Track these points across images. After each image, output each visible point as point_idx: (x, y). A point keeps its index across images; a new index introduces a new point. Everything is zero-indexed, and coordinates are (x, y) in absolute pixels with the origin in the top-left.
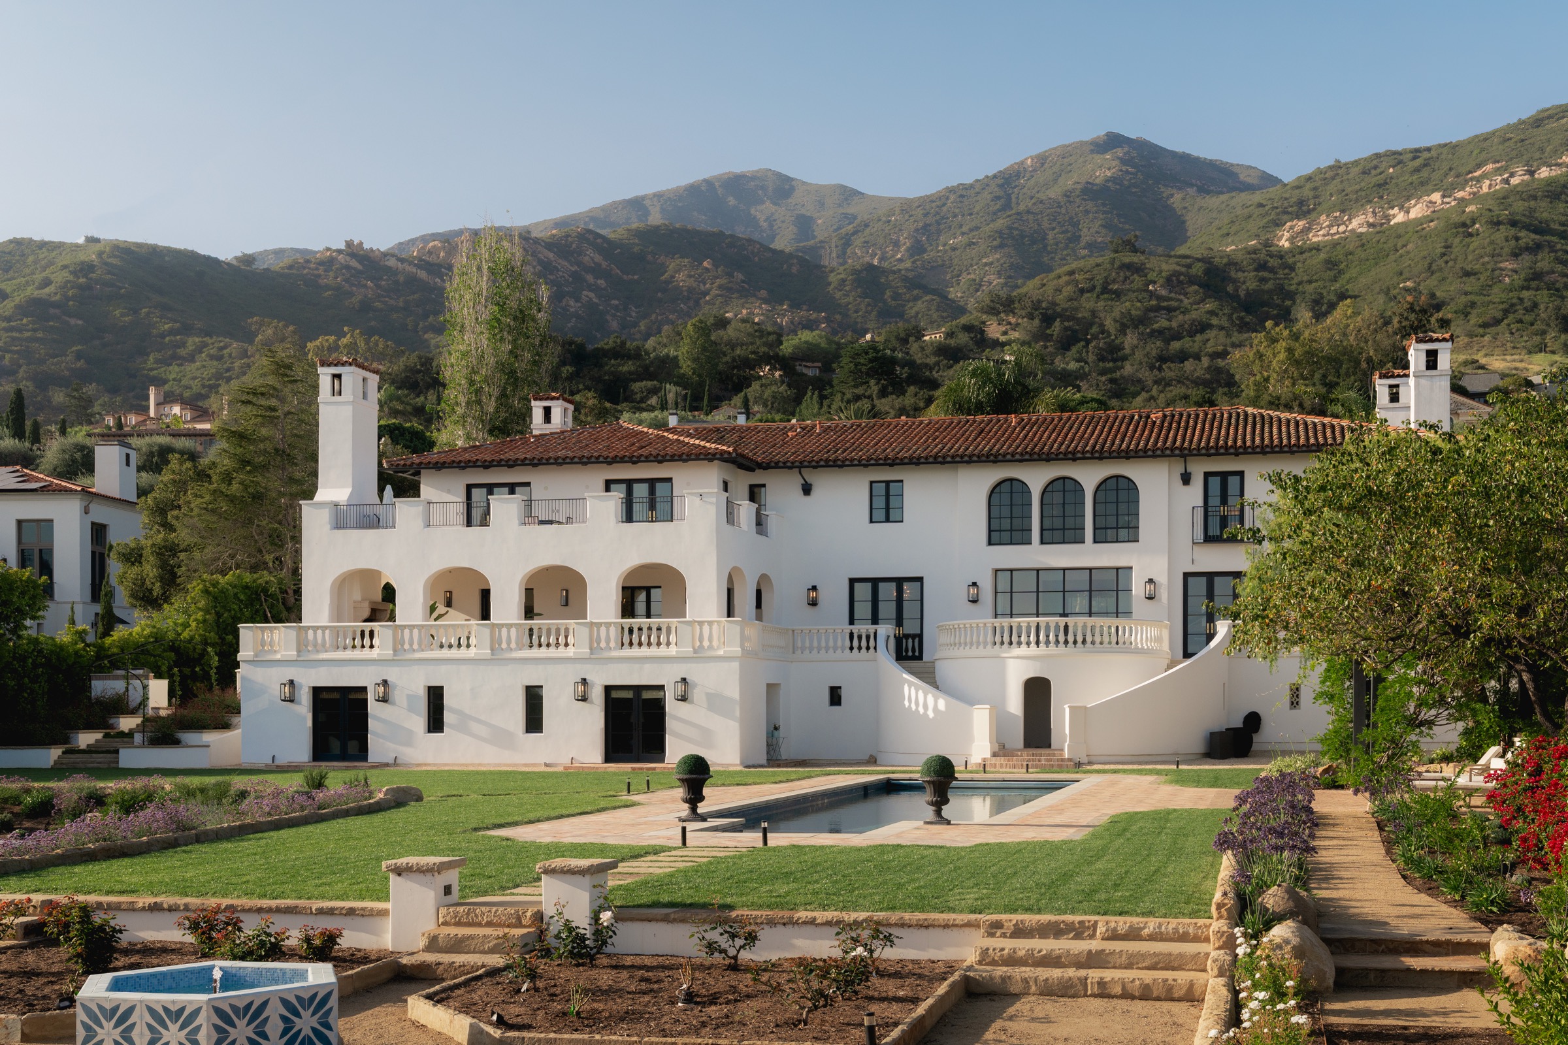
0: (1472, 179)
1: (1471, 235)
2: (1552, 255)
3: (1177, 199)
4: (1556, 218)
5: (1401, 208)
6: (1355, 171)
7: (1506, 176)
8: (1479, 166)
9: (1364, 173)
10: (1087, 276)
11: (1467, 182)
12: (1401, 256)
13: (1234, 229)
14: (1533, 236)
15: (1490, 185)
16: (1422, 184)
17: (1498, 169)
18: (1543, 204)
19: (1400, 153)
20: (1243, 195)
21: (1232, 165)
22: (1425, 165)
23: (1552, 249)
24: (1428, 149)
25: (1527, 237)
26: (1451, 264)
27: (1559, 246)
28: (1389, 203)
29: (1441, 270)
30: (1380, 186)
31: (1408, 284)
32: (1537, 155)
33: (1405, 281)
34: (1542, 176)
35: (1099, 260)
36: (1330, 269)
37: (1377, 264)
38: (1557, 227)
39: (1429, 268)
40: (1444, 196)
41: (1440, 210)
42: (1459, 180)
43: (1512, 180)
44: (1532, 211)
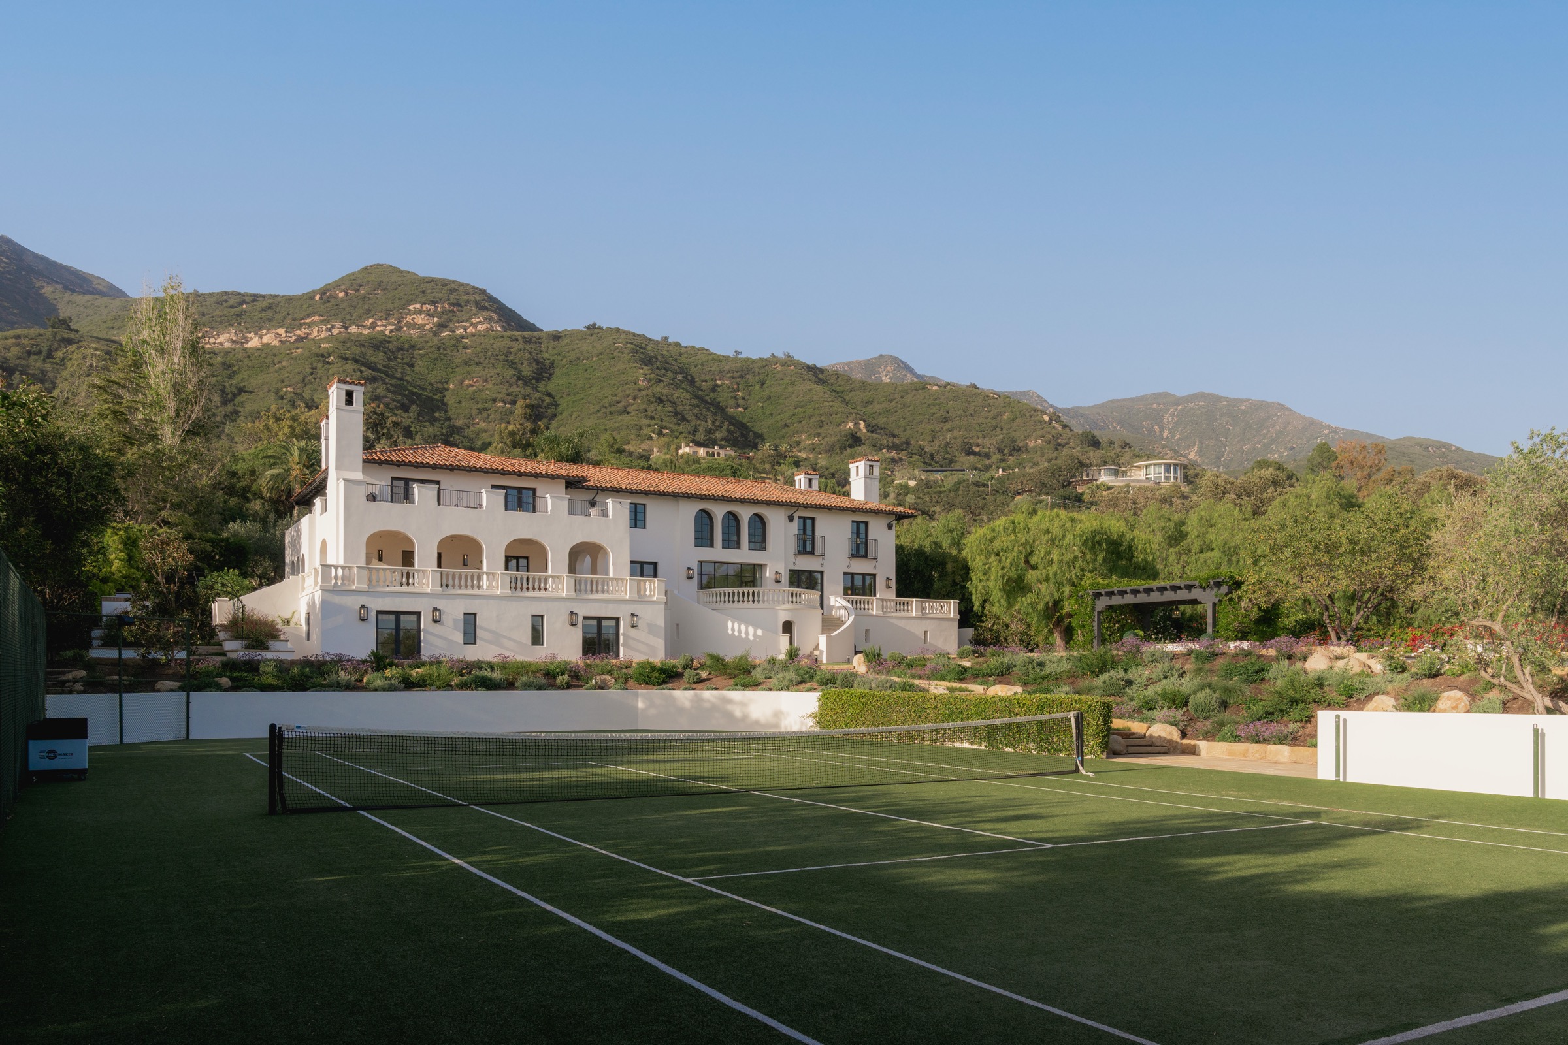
0: (305, 324)
1: (328, 363)
2: (384, 386)
3: (47, 290)
4: (380, 362)
5: (256, 334)
6: (210, 301)
7: (329, 326)
8: (309, 316)
9: (218, 303)
10: (33, 342)
11: (301, 325)
12: (280, 369)
13: (117, 324)
14: (370, 372)
15: (318, 331)
16: (269, 320)
17: (323, 321)
18: (370, 351)
19: (243, 295)
20: (105, 299)
21: (84, 273)
22: (270, 308)
23: (384, 382)
24: (264, 296)
25: (368, 372)
26: (318, 380)
27: (387, 381)
28: (246, 328)
29: (311, 383)
30: (237, 315)
31: (289, 389)
32: (348, 317)
33: (287, 386)
34: (353, 331)
35: (42, 331)
36: (227, 370)
37: (261, 371)
38: (381, 368)
39: (304, 381)
40: (287, 332)
41: (287, 341)
42: (296, 322)
43: (333, 330)
44: (364, 354)
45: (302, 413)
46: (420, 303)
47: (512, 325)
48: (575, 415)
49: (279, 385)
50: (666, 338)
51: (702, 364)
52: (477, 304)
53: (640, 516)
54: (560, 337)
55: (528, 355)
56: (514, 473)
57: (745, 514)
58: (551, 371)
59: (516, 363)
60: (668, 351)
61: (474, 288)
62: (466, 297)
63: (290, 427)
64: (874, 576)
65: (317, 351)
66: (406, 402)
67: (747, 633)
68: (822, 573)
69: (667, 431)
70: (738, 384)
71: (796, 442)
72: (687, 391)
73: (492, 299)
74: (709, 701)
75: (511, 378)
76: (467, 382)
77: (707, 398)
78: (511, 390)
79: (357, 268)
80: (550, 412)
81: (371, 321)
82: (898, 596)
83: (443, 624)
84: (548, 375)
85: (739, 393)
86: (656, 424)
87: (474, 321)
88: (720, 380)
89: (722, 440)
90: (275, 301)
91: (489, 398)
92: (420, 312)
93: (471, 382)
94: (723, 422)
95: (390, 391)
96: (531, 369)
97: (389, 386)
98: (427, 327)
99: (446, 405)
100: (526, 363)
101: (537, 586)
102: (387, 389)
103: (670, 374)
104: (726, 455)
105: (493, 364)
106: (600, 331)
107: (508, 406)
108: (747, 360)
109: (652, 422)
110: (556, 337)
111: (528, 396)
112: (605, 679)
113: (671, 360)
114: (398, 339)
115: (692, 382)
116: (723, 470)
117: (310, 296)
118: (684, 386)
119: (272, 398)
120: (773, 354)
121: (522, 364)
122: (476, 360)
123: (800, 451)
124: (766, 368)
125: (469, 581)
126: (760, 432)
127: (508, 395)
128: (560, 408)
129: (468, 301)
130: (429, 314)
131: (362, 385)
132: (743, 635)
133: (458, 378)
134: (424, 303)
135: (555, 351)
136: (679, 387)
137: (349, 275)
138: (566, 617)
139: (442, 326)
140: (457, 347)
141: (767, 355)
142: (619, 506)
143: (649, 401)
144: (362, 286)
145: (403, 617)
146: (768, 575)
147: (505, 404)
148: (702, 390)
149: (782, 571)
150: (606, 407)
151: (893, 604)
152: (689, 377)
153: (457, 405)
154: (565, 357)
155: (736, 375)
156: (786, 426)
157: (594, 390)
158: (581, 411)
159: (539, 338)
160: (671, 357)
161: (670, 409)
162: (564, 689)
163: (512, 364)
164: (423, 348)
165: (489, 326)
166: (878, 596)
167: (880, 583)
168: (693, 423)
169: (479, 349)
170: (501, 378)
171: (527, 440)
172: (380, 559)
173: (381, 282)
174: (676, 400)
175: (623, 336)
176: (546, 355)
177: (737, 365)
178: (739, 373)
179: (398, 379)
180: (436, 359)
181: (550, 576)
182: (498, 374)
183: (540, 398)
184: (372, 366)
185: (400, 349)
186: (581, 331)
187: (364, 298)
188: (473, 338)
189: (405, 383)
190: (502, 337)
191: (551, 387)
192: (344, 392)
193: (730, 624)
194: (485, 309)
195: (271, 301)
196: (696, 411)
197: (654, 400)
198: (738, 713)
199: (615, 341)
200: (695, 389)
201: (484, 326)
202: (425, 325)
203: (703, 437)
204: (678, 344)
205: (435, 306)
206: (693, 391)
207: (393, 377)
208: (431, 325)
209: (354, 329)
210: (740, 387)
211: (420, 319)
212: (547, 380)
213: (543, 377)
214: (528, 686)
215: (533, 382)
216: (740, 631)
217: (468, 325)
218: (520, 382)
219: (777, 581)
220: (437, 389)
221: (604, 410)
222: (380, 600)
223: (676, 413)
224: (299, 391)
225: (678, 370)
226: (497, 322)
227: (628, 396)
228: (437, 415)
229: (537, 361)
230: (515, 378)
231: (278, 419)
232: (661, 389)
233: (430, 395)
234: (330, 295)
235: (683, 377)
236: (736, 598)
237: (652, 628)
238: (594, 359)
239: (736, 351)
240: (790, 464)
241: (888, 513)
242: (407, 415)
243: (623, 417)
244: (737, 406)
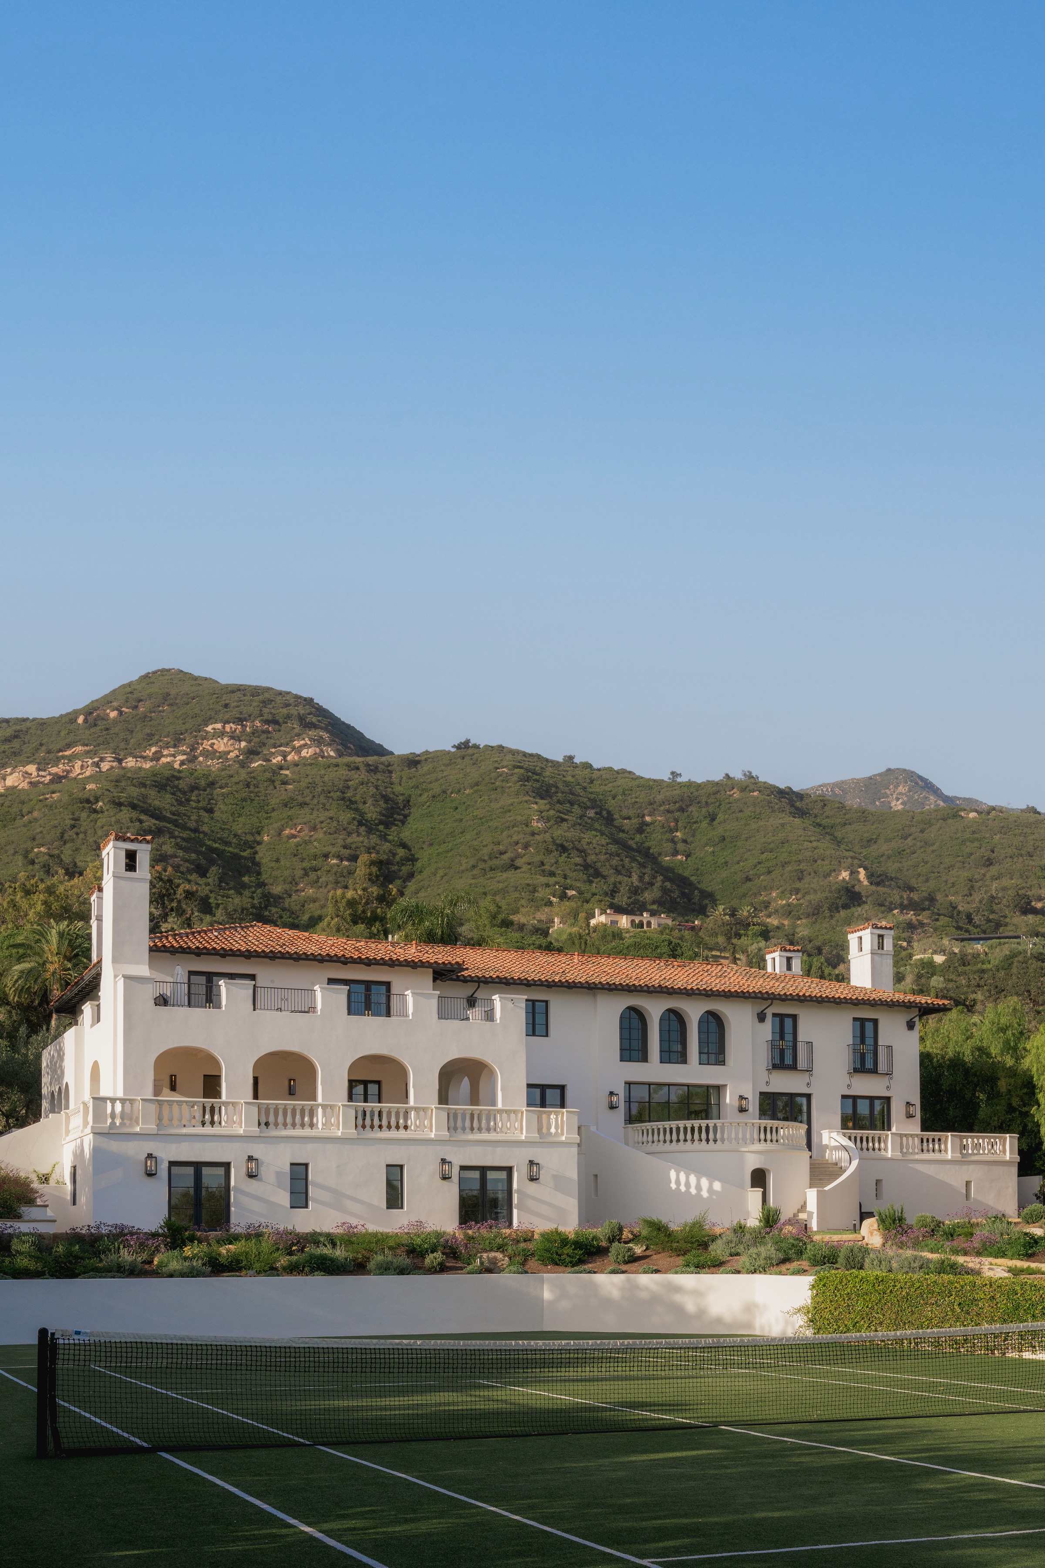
0: (63, 757)
1: (95, 811)
2: (173, 840)
4: (167, 807)
7: (96, 760)
8: (69, 746)
11: (59, 759)
12: (30, 822)
14: (154, 821)
15: (82, 766)
16: (15, 754)
17: (88, 752)
18: (152, 792)
22: (16, 737)
23: (172, 836)
25: (150, 822)
26: (81, 836)
27: (176, 833)
31: (42, 849)
32: (122, 745)
33: (39, 845)
34: (130, 765)
38: (168, 815)
39: (62, 837)
40: (39, 770)
41: (39, 782)
42: (51, 756)
43: (102, 765)
44: (145, 797)
45: (61, 882)
46: (221, 721)
47: (349, 748)
48: (441, 873)
49: (29, 844)
50: (571, 758)
51: (624, 794)
52: (301, 719)
53: (540, 1019)
54: (418, 762)
55: (372, 790)
56: (360, 961)
57: (694, 1012)
58: (406, 812)
59: (356, 802)
60: (573, 776)
61: (297, 697)
62: (285, 711)
63: (45, 903)
64: (888, 1099)
65: (80, 795)
66: (203, 862)
67: (699, 1187)
68: (808, 1096)
69: (574, 892)
70: (676, 821)
71: (764, 902)
72: (602, 834)
73: (322, 712)
74: (647, 1289)
75: (349, 823)
76: (287, 832)
77: (631, 842)
78: (349, 840)
79: (135, 677)
80: (405, 870)
81: (154, 749)
82: (924, 1129)
83: (261, 1180)
84: (401, 817)
85: (678, 834)
86: (557, 883)
87: (296, 744)
88: (649, 815)
89: (654, 903)
90: (23, 727)
91: (318, 853)
92: (222, 734)
93: (293, 831)
94: (655, 877)
95: (181, 848)
96: (378, 810)
97: (179, 840)
98: (232, 755)
99: (258, 864)
100: (370, 801)
101: (393, 1123)
102: (177, 844)
103: (577, 810)
104: (659, 925)
105: (324, 805)
106: (476, 751)
107: (346, 863)
108: (690, 784)
109: (552, 880)
110: (413, 761)
111: (374, 848)
112: (495, 1258)
113: (578, 790)
114: (192, 774)
115: (609, 819)
116: (657, 947)
117: (71, 718)
118: (597, 826)
119: (20, 863)
120: (727, 775)
121: (365, 803)
122: (300, 799)
123: (769, 916)
124: (718, 796)
125: (298, 1117)
126: (709, 889)
127: (345, 847)
128: (419, 864)
129: (288, 717)
130: (234, 737)
131: (148, 842)
132: (693, 1191)
133: (276, 826)
134: (227, 722)
135: (412, 783)
136: (590, 828)
137: (123, 686)
138: (435, 1168)
139: (252, 753)
140: (273, 781)
141: (718, 777)
142: (510, 1004)
143: (547, 850)
144: (140, 700)
145: (205, 1171)
146: (728, 1101)
147: (342, 860)
148: (623, 831)
149: (749, 1095)
150: (485, 861)
151: (917, 1141)
152: (604, 813)
153: (273, 864)
154: (426, 790)
155: (672, 807)
156: (748, 879)
157: (468, 836)
158: (450, 868)
159: (389, 765)
160: (579, 784)
161: (578, 860)
162: (435, 1272)
163: (350, 804)
164: (226, 785)
165: (318, 750)
166: (894, 1130)
167: (897, 1110)
168: (612, 880)
169: (303, 784)
170: (335, 824)
171: (374, 912)
172: (173, 1088)
173: (168, 694)
174: (586, 847)
175: (509, 757)
176: (398, 789)
177: (675, 792)
178: (677, 805)
179: (191, 830)
180: (244, 800)
181: (412, 1108)
182: (331, 818)
183: (390, 851)
184: (156, 814)
185: (194, 788)
186: (449, 752)
187: (144, 718)
188: (296, 769)
189: (202, 836)
190: (337, 765)
191: (406, 834)
192: (123, 854)
193: (673, 1174)
194: (312, 726)
195: (18, 728)
196: (615, 862)
197: (554, 848)
198: (690, 1306)
199: (496, 765)
200: (614, 830)
201: (311, 751)
202: (229, 752)
203: (625, 899)
204: (587, 766)
205: (242, 725)
206: (611, 834)
207: (185, 828)
208: (236, 752)
209: (130, 762)
210: (680, 824)
211: (222, 745)
212: (400, 824)
213: (395, 820)
214: (385, 1269)
215: (381, 827)
216: (688, 1185)
217: (288, 750)
218: (362, 829)
219: (742, 1110)
220: (246, 842)
221: (481, 865)
222: (174, 1146)
223: (586, 866)
224: (56, 852)
225: (588, 804)
226: (329, 745)
227: (517, 843)
228: (246, 879)
229: (386, 798)
230: (356, 823)
231: (28, 893)
232: (563, 832)
233: (236, 851)
234: (98, 716)
235: (596, 813)
236: (682, 1136)
237: (559, 1182)
238: (467, 792)
239: (673, 773)
240: (754, 935)
241: (908, 1006)
242: (204, 880)
243: (510, 874)
244: (676, 853)
